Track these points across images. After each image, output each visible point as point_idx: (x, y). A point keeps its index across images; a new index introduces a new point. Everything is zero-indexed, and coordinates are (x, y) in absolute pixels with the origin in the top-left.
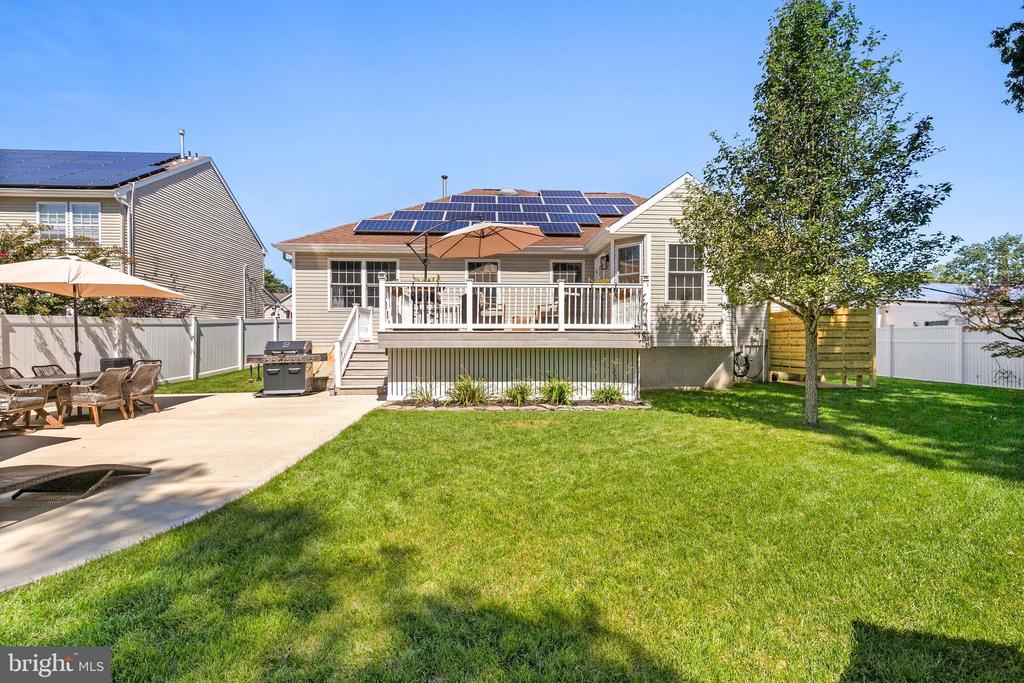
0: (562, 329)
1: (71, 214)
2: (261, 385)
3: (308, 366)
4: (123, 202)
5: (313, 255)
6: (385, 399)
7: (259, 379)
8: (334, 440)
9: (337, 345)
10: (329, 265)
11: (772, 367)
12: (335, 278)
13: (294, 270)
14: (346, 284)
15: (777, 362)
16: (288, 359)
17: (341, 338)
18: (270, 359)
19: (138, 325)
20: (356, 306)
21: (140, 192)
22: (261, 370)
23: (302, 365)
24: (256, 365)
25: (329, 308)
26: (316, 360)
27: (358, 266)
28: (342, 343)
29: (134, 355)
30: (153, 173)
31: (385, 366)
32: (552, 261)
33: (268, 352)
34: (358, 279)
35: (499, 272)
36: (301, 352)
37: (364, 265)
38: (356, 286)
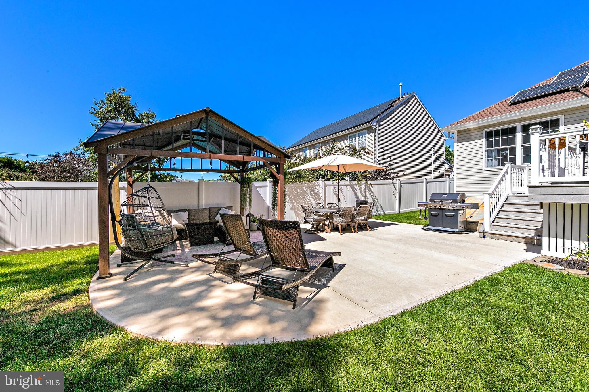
1: (358, 137)
2: (427, 222)
3: (461, 212)
4: (374, 127)
5: (468, 131)
6: (539, 252)
7: (426, 218)
8: (464, 290)
9: (487, 197)
10: (484, 134)
12: (489, 145)
14: (500, 147)
16: (446, 206)
17: (490, 191)
18: (433, 205)
19: (371, 184)
20: (508, 164)
21: (381, 120)
22: (427, 212)
23: (456, 211)
24: (424, 208)
25: (484, 168)
26: (467, 208)
27: (513, 131)
28: (490, 195)
29: (370, 200)
30: (386, 110)
31: (540, 218)
33: (432, 200)
34: (513, 141)
36: (455, 201)
37: (519, 128)
38: (510, 148)
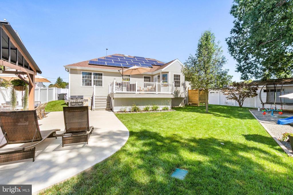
0: (157, 93)
5: (76, 70)
10: (81, 73)
11: (189, 102)
12: (83, 77)
13: (70, 74)
14: (87, 79)
15: (190, 101)
16: (78, 101)
18: (72, 101)
20: (90, 86)
25: (81, 86)
27: (91, 74)
32: (144, 76)
34: (91, 77)
35: (131, 78)
36: (82, 99)
37: (93, 74)
38: (90, 80)
